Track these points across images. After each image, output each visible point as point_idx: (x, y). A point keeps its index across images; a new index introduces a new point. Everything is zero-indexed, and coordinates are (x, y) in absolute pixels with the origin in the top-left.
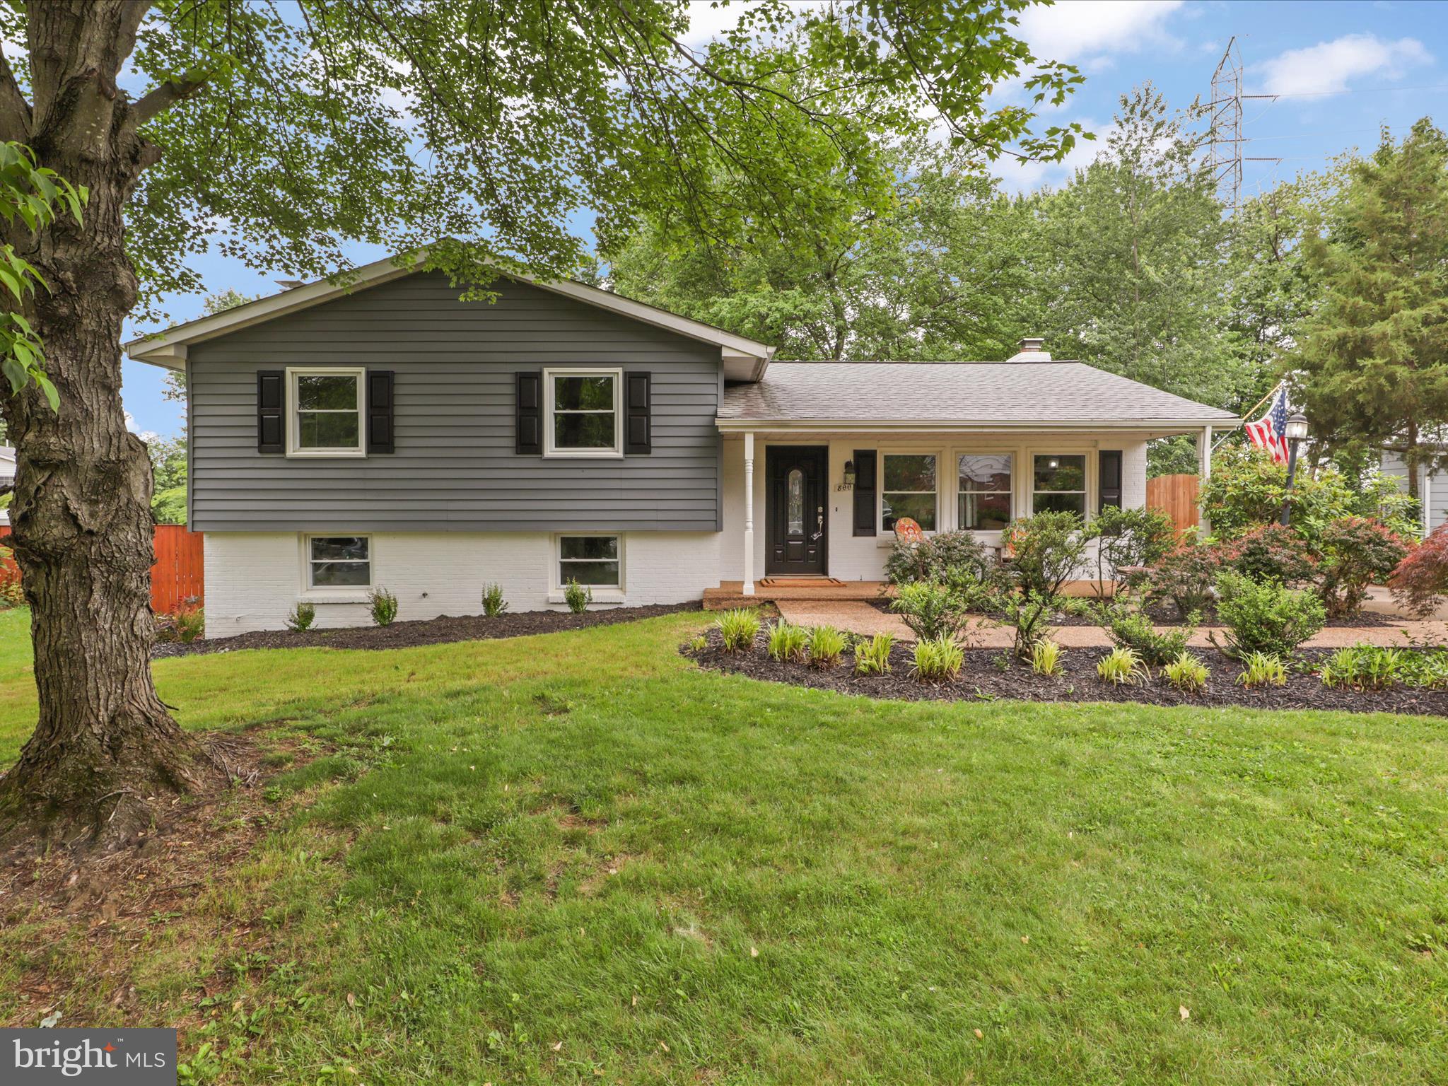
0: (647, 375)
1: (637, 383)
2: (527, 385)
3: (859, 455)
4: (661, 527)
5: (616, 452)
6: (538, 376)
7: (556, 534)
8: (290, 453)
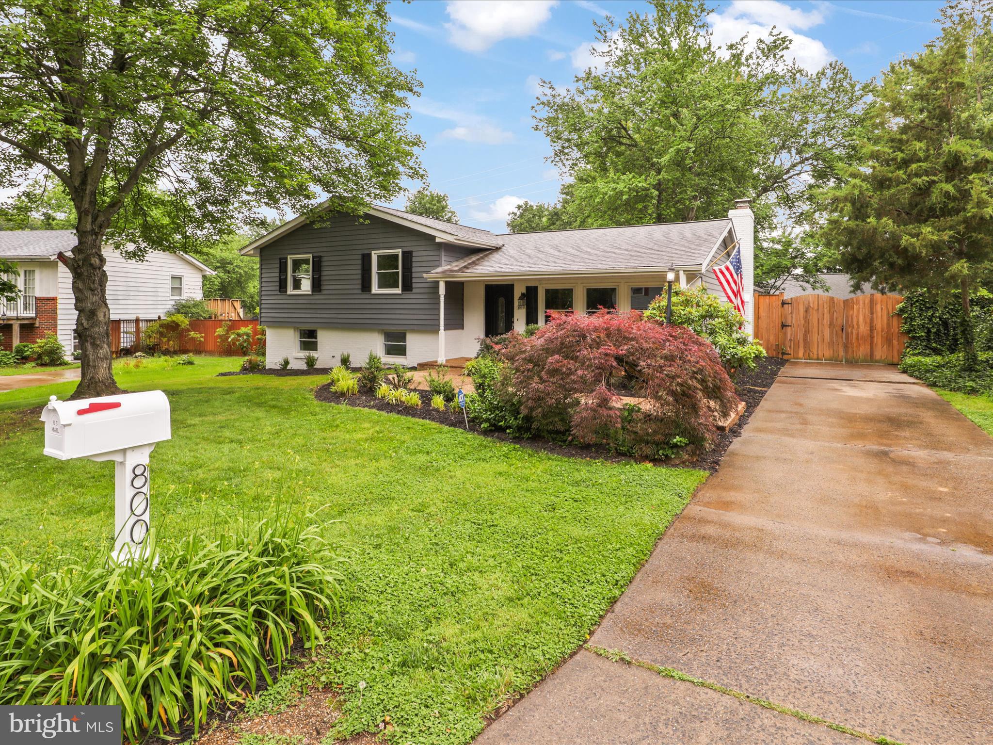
0: (410, 253)
1: (408, 256)
2: (366, 259)
3: (528, 288)
4: (415, 327)
5: (398, 291)
6: (369, 255)
7: (382, 330)
8: (289, 293)
